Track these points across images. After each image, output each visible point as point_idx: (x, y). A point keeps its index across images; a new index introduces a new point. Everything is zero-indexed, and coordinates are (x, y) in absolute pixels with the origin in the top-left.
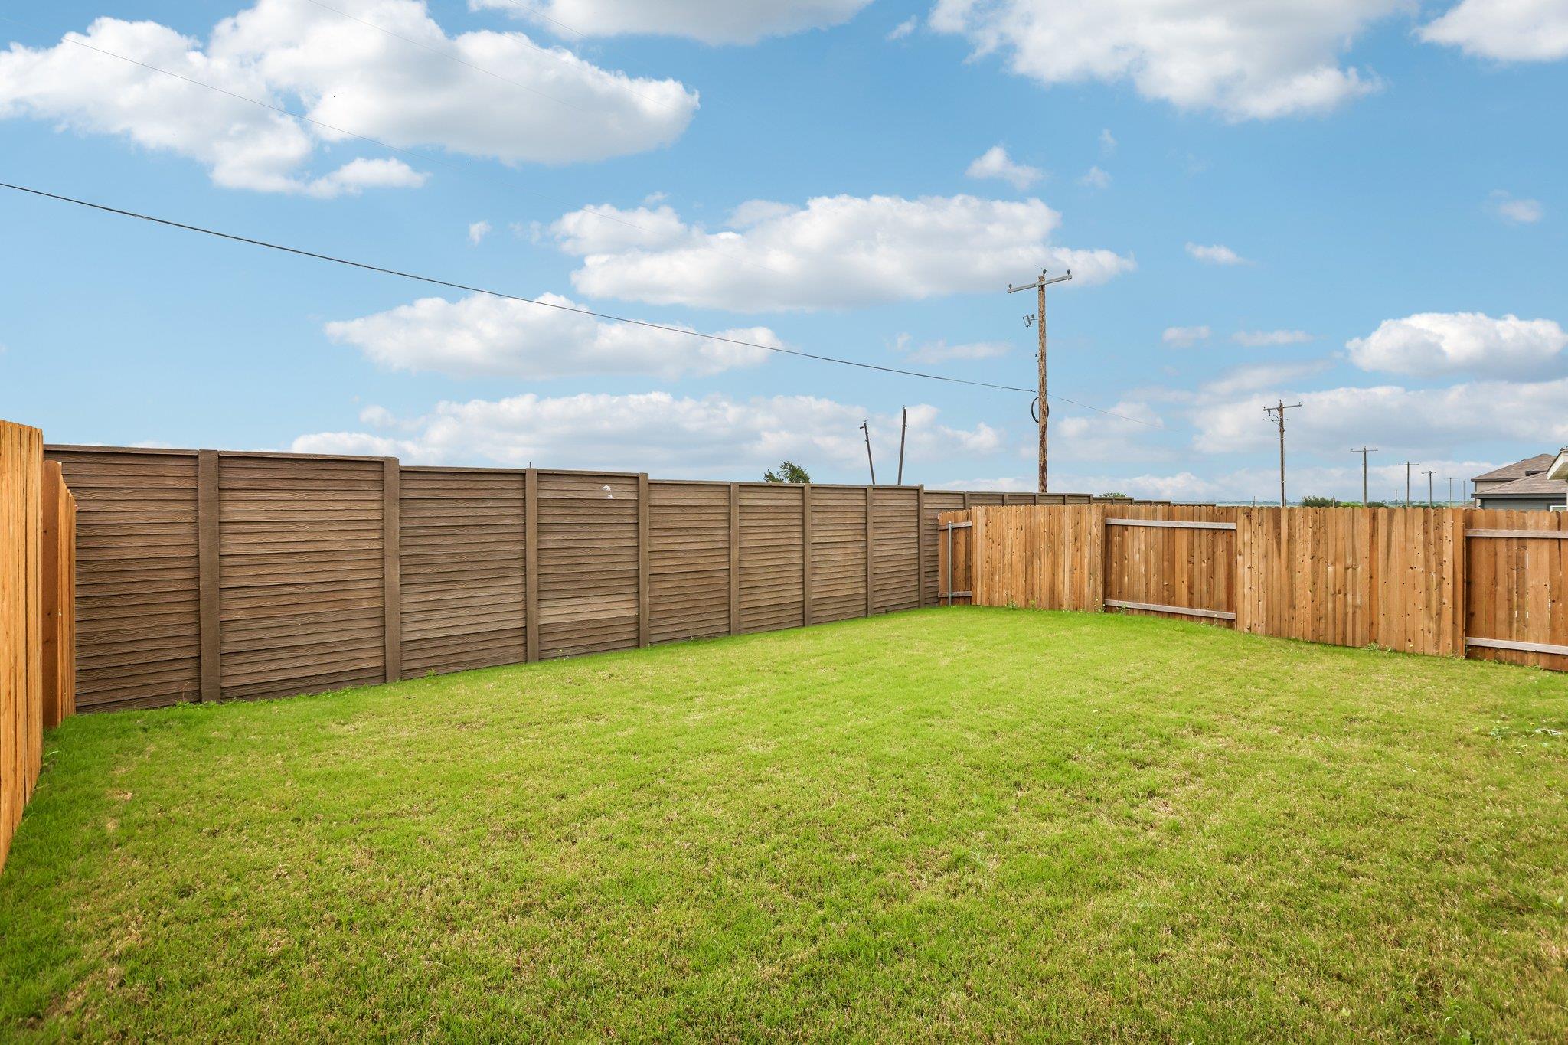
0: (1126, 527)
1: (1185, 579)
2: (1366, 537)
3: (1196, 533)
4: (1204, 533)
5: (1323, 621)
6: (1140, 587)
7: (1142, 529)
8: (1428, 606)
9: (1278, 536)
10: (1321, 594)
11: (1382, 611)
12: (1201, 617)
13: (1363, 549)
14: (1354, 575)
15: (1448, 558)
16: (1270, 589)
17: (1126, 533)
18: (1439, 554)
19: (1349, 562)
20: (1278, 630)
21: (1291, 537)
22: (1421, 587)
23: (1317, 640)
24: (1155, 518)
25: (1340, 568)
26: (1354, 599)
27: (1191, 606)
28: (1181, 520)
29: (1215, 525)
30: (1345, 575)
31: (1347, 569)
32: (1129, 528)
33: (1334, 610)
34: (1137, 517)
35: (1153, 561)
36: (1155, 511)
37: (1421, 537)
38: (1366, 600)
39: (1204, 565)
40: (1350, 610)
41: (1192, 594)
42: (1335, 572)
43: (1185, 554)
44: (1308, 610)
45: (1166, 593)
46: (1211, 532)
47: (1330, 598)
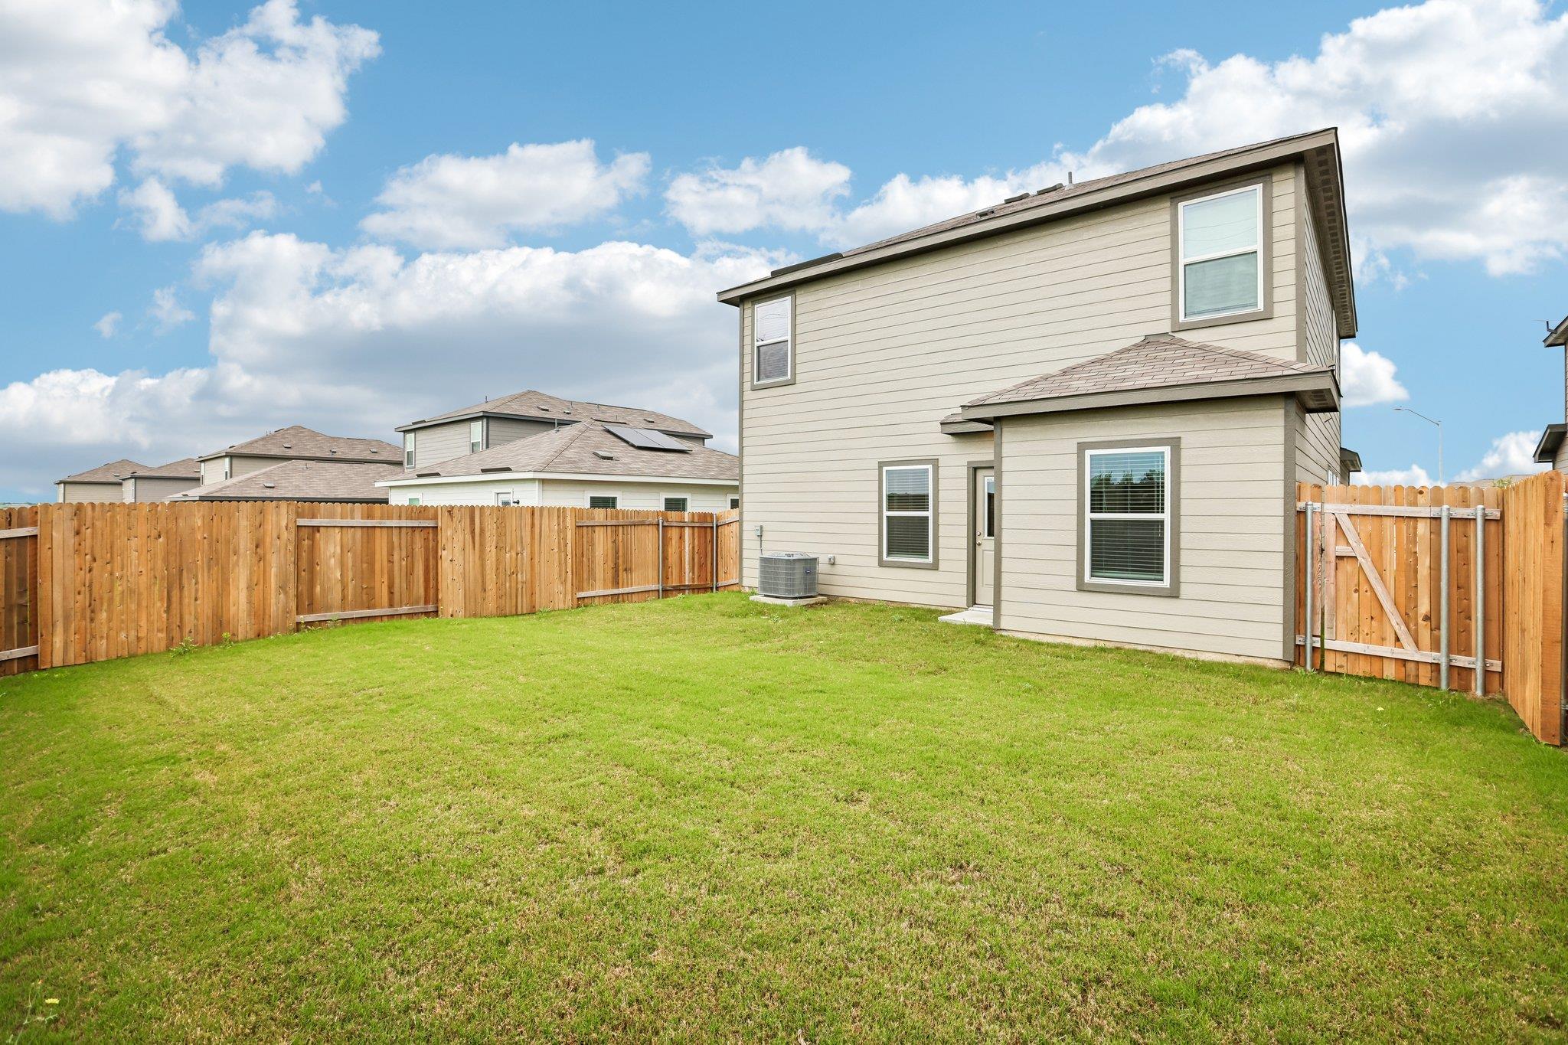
0: (317, 528)
1: (386, 579)
2: (528, 528)
3: (395, 532)
4: (404, 531)
5: (504, 598)
6: (336, 596)
7: (337, 530)
8: (560, 576)
9: (473, 532)
10: (501, 576)
11: (537, 583)
12: (401, 615)
13: (527, 539)
14: (522, 559)
15: (569, 541)
16: (467, 578)
17: (318, 535)
18: (565, 539)
19: (519, 549)
20: (474, 613)
21: (482, 530)
22: (556, 563)
23: (502, 614)
24: (352, 518)
25: (514, 554)
26: (522, 577)
27: (391, 605)
28: (382, 518)
29: (415, 523)
30: (517, 559)
31: (517, 554)
32: (322, 529)
33: (510, 587)
34: (332, 516)
35: (350, 564)
36: (352, 511)
37: (556, 527)
38: (529, 577)
39: (404, 563)
40: (520, 586)
41: (392, 593)
42: (511, 556)
43: (385, 553)
44: (494, 591)
45: (365, 597)
46: (410, 530)
47: (508, 578)
